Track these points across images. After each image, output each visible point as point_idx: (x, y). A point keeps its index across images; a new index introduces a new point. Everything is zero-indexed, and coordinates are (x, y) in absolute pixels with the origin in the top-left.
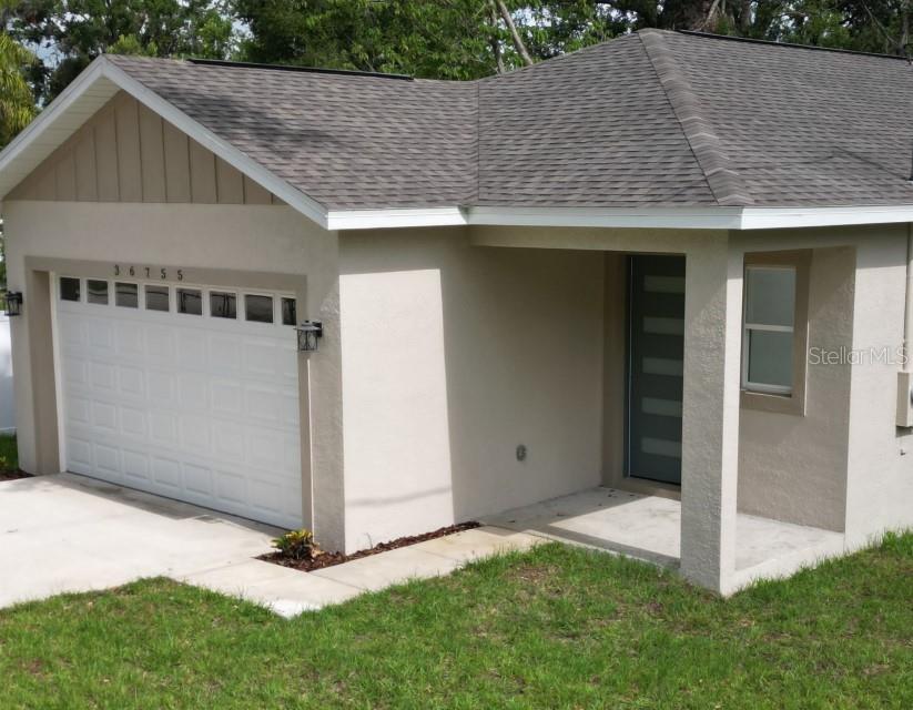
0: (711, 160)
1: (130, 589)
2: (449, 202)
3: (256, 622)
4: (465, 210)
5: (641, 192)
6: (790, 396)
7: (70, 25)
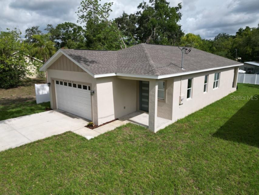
0: (153, 67)
1: (65, 134)
2: (113, 72)
3: (84, 141)
4: (116, 73)
5: (142, 72)
6: (164, 100)
7: (62, 37)
